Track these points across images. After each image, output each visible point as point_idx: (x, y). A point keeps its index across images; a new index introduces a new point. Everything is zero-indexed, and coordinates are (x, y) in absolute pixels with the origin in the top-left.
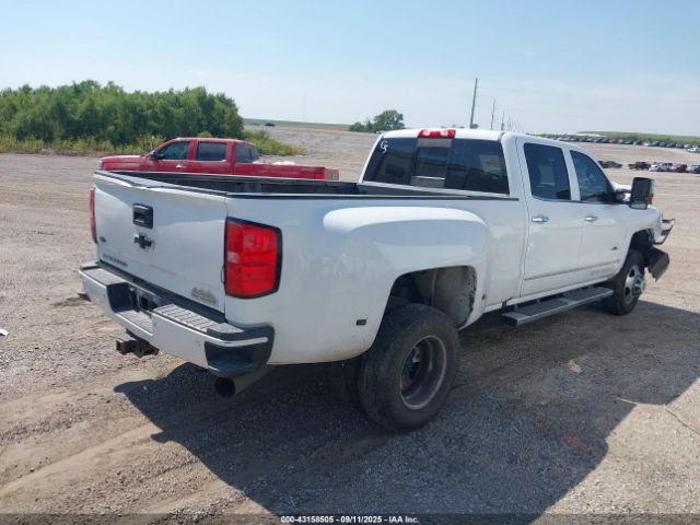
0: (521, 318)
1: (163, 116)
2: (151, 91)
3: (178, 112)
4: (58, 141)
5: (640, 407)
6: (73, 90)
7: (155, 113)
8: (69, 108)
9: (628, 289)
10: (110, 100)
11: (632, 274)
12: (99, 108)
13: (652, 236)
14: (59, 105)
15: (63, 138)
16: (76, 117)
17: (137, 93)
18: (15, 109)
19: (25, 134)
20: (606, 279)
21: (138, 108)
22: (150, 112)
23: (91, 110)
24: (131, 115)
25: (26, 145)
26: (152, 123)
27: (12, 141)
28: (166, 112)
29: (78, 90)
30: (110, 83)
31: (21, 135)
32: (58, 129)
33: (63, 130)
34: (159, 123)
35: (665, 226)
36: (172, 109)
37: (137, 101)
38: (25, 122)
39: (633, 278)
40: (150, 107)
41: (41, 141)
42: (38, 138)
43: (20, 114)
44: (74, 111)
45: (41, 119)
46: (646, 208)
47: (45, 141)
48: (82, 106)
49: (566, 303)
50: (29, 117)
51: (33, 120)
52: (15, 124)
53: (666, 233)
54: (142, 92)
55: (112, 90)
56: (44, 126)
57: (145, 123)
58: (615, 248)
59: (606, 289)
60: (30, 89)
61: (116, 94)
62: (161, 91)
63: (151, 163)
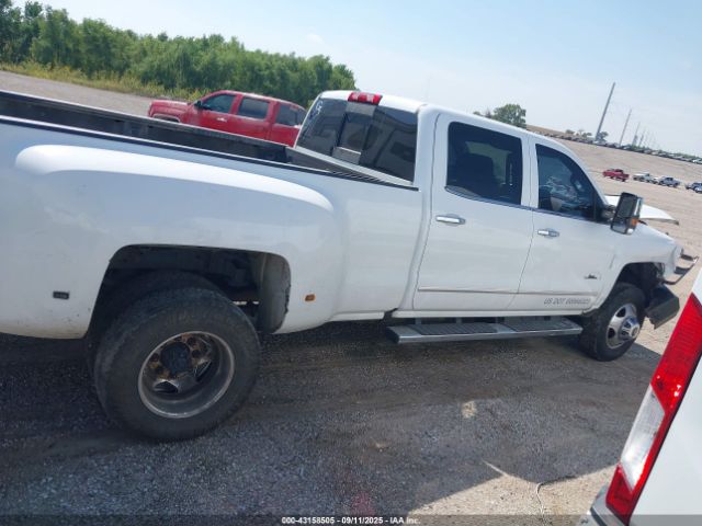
0: (406, 336)
1: (278, 78)
2: (272, 52)
3: (294, 76)
4: (177, 88)
5: (507, 478)
6: (201, 43)
7: (272, 74)
8: (194, 59)
9: (612, 331)
10: (230, 56)
11: (621, 314)
12: (220, 63)
13: (662, 272)
14: (185, 54)
15: (183, 87)
16: (198, 69)
17: (258, 52)
18: (145, 53)
19: (150, 79)
20: (579, 313)
21: (256, 68)
22: (266, 73)
23: (213, 63)
24: (248, 73)
25: (148, 88)
26: (267, 83)
27: (137, 84)
28: (283, 75)
29: (206, 44)
30: (234, 39)
31: (145, 79)
32: (180, 78)
33: (185, 80)
34: (275, 85)
35: (683, 264)
36: (288, 72)
37: (258, 60)
38: (152, 67)
39: (621, 319)
40: (268, 68)
41: (162, 88)
42: (160, 84)
43: (148, 59)
44: (197, 63)
45: (166, 67)
46: (626, 233)
47: (167, 88)
48: (206, 58)
49: (495, 331)
50: (156, 64)
51: (159, 66)
52: (142, 68)
53: (681, 271)
54: (263, 51)
55: (235, 46)
56: (169, 73)
57: (261, 83)
58: (591, 277)
59: (573, 324)
60: (166, 37)
61: (238, 51)
62: (282, 54)
63: (195, 111)
